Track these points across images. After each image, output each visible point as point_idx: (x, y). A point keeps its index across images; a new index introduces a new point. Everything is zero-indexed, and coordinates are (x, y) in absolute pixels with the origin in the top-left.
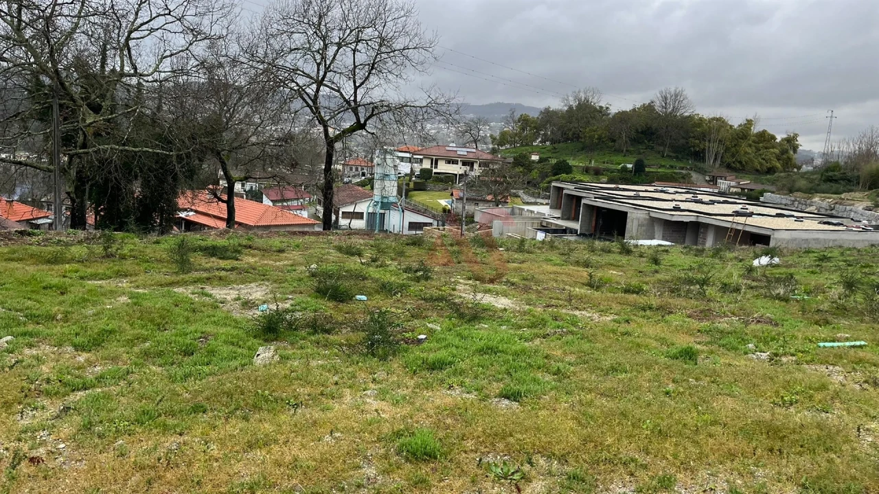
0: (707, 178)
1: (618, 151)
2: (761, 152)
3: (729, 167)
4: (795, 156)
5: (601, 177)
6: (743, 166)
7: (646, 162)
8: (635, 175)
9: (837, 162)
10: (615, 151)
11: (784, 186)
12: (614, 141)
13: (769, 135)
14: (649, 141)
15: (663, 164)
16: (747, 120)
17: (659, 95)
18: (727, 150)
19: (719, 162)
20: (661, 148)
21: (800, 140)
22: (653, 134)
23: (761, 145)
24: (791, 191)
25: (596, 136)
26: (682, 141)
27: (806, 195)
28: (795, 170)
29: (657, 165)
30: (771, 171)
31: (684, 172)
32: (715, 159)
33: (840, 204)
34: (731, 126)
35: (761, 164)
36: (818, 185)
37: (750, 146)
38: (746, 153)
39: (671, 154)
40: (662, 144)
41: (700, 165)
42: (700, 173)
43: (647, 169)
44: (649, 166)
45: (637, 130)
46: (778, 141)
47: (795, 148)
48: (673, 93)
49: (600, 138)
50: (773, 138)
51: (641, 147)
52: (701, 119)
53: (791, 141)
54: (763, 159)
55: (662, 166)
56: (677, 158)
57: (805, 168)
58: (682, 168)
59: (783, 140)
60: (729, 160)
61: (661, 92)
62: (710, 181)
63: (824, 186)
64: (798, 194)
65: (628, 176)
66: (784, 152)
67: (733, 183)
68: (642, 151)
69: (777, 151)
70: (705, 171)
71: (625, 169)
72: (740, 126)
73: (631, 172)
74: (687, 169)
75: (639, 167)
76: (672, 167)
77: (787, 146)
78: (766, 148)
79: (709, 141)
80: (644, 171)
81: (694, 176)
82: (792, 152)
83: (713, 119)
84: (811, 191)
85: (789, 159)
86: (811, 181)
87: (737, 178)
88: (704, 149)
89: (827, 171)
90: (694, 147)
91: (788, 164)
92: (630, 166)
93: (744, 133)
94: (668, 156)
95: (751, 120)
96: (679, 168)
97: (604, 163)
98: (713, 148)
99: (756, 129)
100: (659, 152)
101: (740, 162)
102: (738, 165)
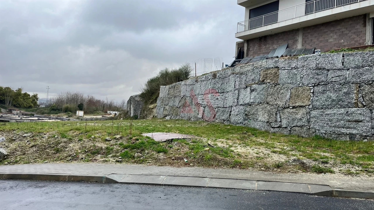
0: (8, 110)
2: (25, 100)
3: (15, 106)
4: (37, 102)
13: (28, 94)
18: (14, 100)
19: (11, 104)
21: (39, 96)
23: (25, 98)
24: (43, 113)
28: (38, 107)
30: (30, 107)
32: (9, 103)
33: (59, 117)
34: (13, 91)
35: (26, 105)
36: (50, 111)
37: (22, 98)
38: (20, 101)
41: (3, 105)
42: (4, 108)
46: (31, 96)
47: (37, 99)
52: (1, 88)
53: (35, 96)
54: (26, 103)
60: (15, 103)
63: (52, 112)
66: (34, 100)
67: (18, 112)
69: (31, 100)
70: (6, 108)
72: (16, 91)
77: (34, 98)
78: (27, 99)
79: (6, 96)
81: (2, 110)
84: (49, 113)
86: (47, 110)
87: (19, 110)
88: (4, 99)
89: (52, 107)
91: (36, 105)
93: (18, 93)
95: (20, 89)
98: (8, 99)
99: (23, 92)
101: (19, 104)
102: (18, 105)
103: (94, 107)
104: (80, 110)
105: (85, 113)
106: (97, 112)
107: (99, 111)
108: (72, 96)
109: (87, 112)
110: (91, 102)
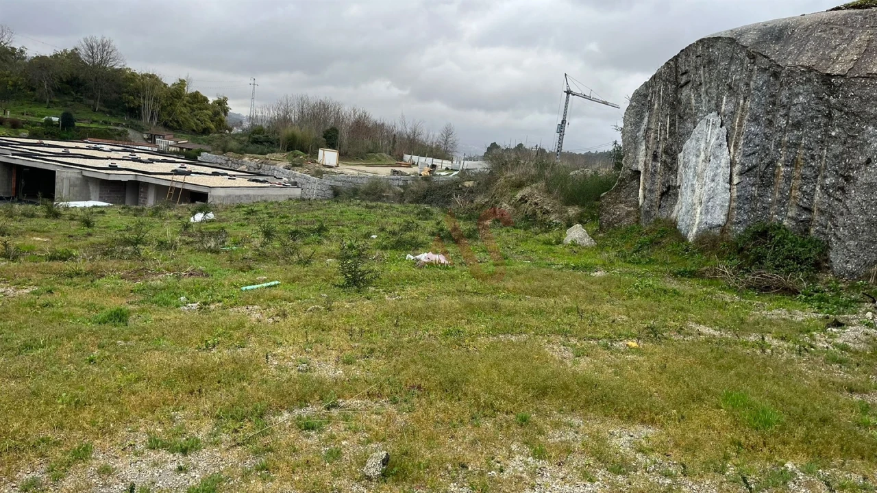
0: (145, 136)
1: (40, 102)
2: (196, 112)
3: (166, 126)
4: (226, 118)
5: (20, 130)
6: (180, 126)
7: (75, 116)
8: (63, 129)
9: (261, 126)
10: (36, 101)
11: (218, 146)
12: (33, 89)
13: (202, 96)
14: (76, 93)
15: (95, 119)
16: (180, 80)
17: (83, 43)
18: (163, 108)
19: (155, 120)
20: (92, 102)
21: (230, 104)
22: (79, 85)
23: (195, 106)
24: (224, 151)
25: (10, 83)
26: (115, 96)
27: (237, 155)
28: (227, 132)
29: (88, 120)
30: (206, 131)
31: (120, 128)
32: (152, 117)
33: (266, 164)
34: (165, 85)
35: (197, 125)
36: (247, 146)
37: (185, 106)
38: (182, 112)
39: (103, 108)
40: (92, 97)
41: (137, 122)
42: (137, 130)
43: (77, 124)
44: (80, 121)
45: (61, 79)
46: (210, 103)
47: (226, 111)
48: (99, 42)
49: (15, 85)
50: (206, 100)
51: (67, 98)
52: (133, 74)
53: (221, 103)
54: (198, 119)
55: (93, 122)
56: (110, 113)
57: (235, 130)
58: (117, 125)
59: (214, 102)
60: (166, 118)
61: (86, 40)
62: (148, 139)
63: (252, 147)
64: (231, 154)
65: (55, 130)
66: (216, 114)
67: (171, 142)
68: (69, 103)
69: (210, 113)
70: (143, 129)
71: (49, 123)
72: (174, 85)
73: (58, 126)
74: (123, 126)
75: (67, 122)
76: (106, 123)
77: (218, 108)
78: (200, 109)
79: (144, 98)
80: (74, 125)
81: (131, 133)
82: (223, 115)
83: (147, 75)
84: (242, 151)
85: (221, 121)
86: (241, 142)
87: (174, 137)
88: (139, 106)
89: (253, 133)
90: (128, 102)
91: (221, 126)
92: (56, 119)
93: (177, 93)
94: (100, 110)
95: (184, 81)
96: (115, 124)
97: (23, 114)
98: (148, 106)
99: (190, 90)
100: (89, 106)
101: (177, 122)
102: (175, 125)
103: (368, 142)
104: (329, 148)
105: (343, 157)
106: (377, 155)
107: (380, 152)
108: (314, 107)
109: (349, 153)
110: (362, 127)
